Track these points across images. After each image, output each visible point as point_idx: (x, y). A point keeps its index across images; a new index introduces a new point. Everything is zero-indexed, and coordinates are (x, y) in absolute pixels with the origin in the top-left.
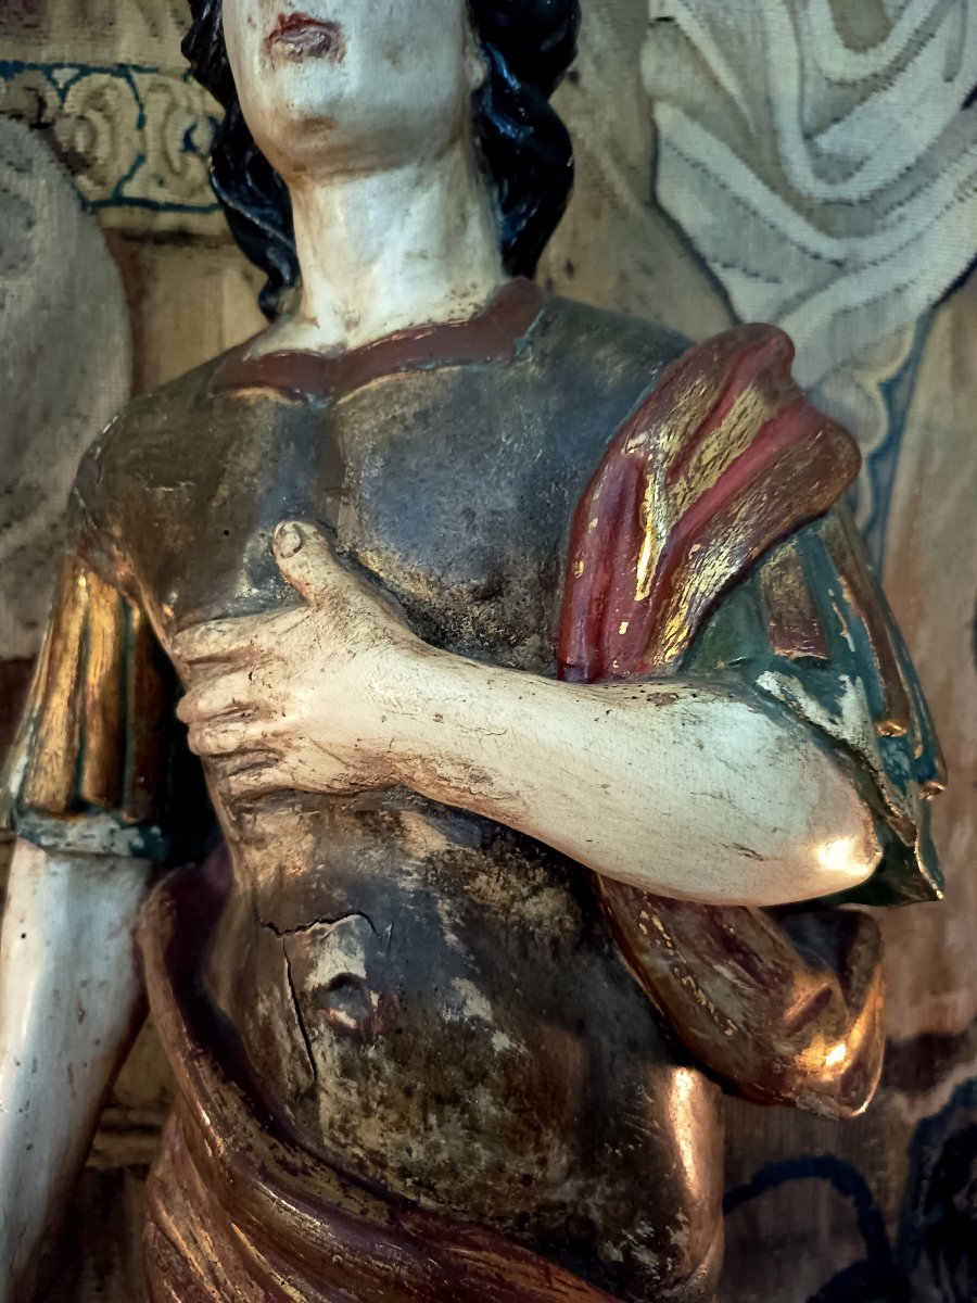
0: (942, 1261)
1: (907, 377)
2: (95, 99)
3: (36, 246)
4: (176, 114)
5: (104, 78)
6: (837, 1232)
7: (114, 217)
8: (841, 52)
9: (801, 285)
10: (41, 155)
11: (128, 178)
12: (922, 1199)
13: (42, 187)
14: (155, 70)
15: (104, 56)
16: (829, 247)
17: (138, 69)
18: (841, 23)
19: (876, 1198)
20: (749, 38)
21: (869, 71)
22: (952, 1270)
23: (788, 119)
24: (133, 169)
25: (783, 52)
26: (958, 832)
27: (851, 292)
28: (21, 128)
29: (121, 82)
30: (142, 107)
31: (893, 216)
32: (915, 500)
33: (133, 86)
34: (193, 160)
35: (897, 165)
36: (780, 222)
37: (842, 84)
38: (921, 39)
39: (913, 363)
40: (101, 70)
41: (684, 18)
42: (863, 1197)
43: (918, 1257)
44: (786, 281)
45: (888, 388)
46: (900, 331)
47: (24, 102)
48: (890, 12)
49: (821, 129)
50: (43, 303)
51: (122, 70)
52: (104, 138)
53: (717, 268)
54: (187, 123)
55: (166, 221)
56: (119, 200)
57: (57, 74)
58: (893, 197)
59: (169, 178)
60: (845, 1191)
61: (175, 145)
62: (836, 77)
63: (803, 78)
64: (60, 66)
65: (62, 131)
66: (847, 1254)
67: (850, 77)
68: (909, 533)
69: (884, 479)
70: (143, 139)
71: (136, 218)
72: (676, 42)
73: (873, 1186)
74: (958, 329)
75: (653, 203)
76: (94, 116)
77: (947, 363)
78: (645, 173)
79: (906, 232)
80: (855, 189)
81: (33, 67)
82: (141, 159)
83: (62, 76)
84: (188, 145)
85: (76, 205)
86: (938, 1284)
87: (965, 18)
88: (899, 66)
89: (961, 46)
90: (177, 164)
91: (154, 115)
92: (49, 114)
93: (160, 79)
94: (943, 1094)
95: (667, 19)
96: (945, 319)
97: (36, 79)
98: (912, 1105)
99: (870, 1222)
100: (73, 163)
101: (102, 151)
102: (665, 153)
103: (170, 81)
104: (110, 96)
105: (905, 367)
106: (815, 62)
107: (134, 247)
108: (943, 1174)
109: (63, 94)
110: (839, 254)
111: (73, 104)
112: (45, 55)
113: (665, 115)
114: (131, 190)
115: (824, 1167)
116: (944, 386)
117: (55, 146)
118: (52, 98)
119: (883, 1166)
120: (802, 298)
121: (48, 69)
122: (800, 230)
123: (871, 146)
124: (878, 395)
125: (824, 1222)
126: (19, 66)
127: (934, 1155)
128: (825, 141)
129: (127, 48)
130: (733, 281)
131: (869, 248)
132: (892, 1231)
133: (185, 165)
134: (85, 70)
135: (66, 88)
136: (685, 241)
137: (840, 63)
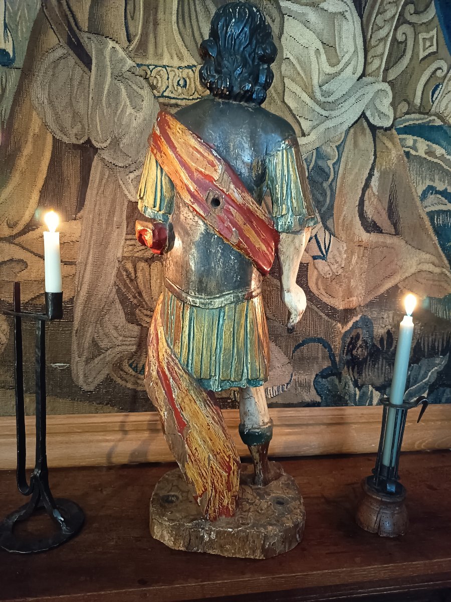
0: (350, 370)
1: (343, 145)
2: (158, 73)
3: (144, 106)
4: (175, 77)
5: (160, 68)
6: (323, 358)
7: (161, 100)
8: (328, 67)
9: (317, 122)
10: (146, 85)
11: (165, 91)
12: (345, 352)
13: (146, 92)
14: (172, 67)
15: (160, 63)
16: (325, 113)
17: (168, 66)
18: (328, 60)
19: (333, 350)
20: (307, 63)
21: (335, 72)
22: (353, 371)
23: (315, 82)
24: (166, 89)
25: (314, 66)
26: (354, 257)
27: (329, 124)
28: (142, 79)
29: (164, 69)
30: (168, 75)
31: (340, 106)
32: (344, 174)
33: (167, 70)
34: (179, 88)
35: (341, 94)
36: (313, 107)
37: (328, 74)
38: (347, 64)
39: (344, 141)
40: (160, 66)
41: (291, 58)
42: (330, 350)
43: (344, 367)
44: (314, 121)
45: (338, 147)
46: (341, 134)
47: (143, 73)
48: (340, 58)
49: (323, 85)
50: (145, 120)
51: (164, 67)
52: (160, 81)
53: (298, 117)
54: (178, 79)
55: (173, 101)
56: (162, 96)
57: (150, 67)
58: (340, 101)
59: (174, 91)
60: (326, 348)
61: (175, 84)
62: (327, 73)
63: (319, 73)
64: (151, 65)
65: (151, 80)
66: (326, 364)
67: (330, 73)
68: (342, 182)
69: (336, 169)
70: (169, 83)
71: (166, 101)
72: (289, 63)
73: (333, 347)
74: (355, 133)
75: (283, 102)
76: (158, 77)
77: (353, 141)
78: (282, 94)
79: (343, 110)
80: (330, 99)
81: (145, 65)
82: (168, 87)
83: (151, 67)
84: (178, 84)
85: (153, 97)
86: (349, 375)
87: (358, 59)
88: (342, 70)
89: (357, 66)
90: (176, 89)
91: (171, 77)
92: (148, 76)
93: (173, 69)
94: (350, 324)
95: (288, 58)
96: (352, 130)
97: (146, 68)
98: (343, 327)
99: (332, 357)
100: (153, 87)
101: (159, 85)
102: (286, 90)
103: (175, 69)
104: (161, 72)
105: (342, 142)
106: (322, 69)
107: (166, 107)
108: (351, 346)
109: (151, 72)
110: (327, 115)
111: (153, 74)
112: (147, 63)
113: (286, 80)
114: (165, 94)
115: (320, 340)
116: (352, 147)
117: (149, 83)
118: (149, 72)
119: (335, 342)
120: (318, 125)
121: (148, 66)
122: (318, 109)
123: (335, 89)
124: (335, 149)
125: (320, 355)
126: (142, 65)
127: (348, 340)
128: (324, 88)
129: (165, 62)
130: (301, 120)
131: (334, 113)
132: (337, 359)
133: (178, 89)
134: (156, 66)
135: (152, 70)
136: (291, 110)
137: (329, 70)
